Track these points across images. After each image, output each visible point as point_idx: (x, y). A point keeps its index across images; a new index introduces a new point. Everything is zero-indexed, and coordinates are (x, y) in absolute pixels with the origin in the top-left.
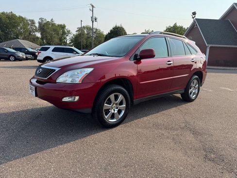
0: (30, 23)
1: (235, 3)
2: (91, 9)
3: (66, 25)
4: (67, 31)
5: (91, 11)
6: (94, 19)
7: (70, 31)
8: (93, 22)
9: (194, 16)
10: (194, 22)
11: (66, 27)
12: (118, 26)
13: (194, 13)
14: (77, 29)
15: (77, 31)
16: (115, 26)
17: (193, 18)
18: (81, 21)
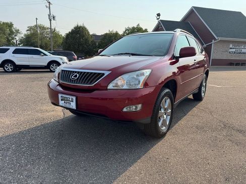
1: (194, 7)
2: (48, 5)
3: (13, 23)
4: (16, 31)
5: (48, 8)
6: (52, 18)
7: (18, 30)
8: (50, 20)
9: (158, 17)
10: (159, 23)
11: (14, 26)
12: (79, 25)
13: (159, 15)
14: (28, 28)
15: (27, 31)
16: (76, 25)
17: (158, 19)
18: (37, 19)
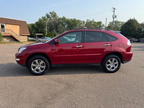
0: (83, 23)
3: (102, 22)
5: (113, 12)
7: (104, 25)
15: (109, 24)
18: (106, 19)
